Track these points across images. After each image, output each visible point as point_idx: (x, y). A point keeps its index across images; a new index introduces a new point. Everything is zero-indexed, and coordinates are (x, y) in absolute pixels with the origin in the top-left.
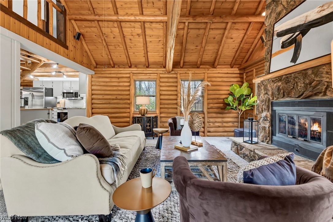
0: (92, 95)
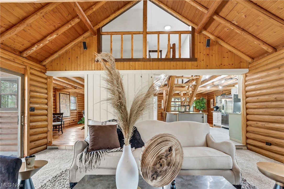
0: (247, 97)
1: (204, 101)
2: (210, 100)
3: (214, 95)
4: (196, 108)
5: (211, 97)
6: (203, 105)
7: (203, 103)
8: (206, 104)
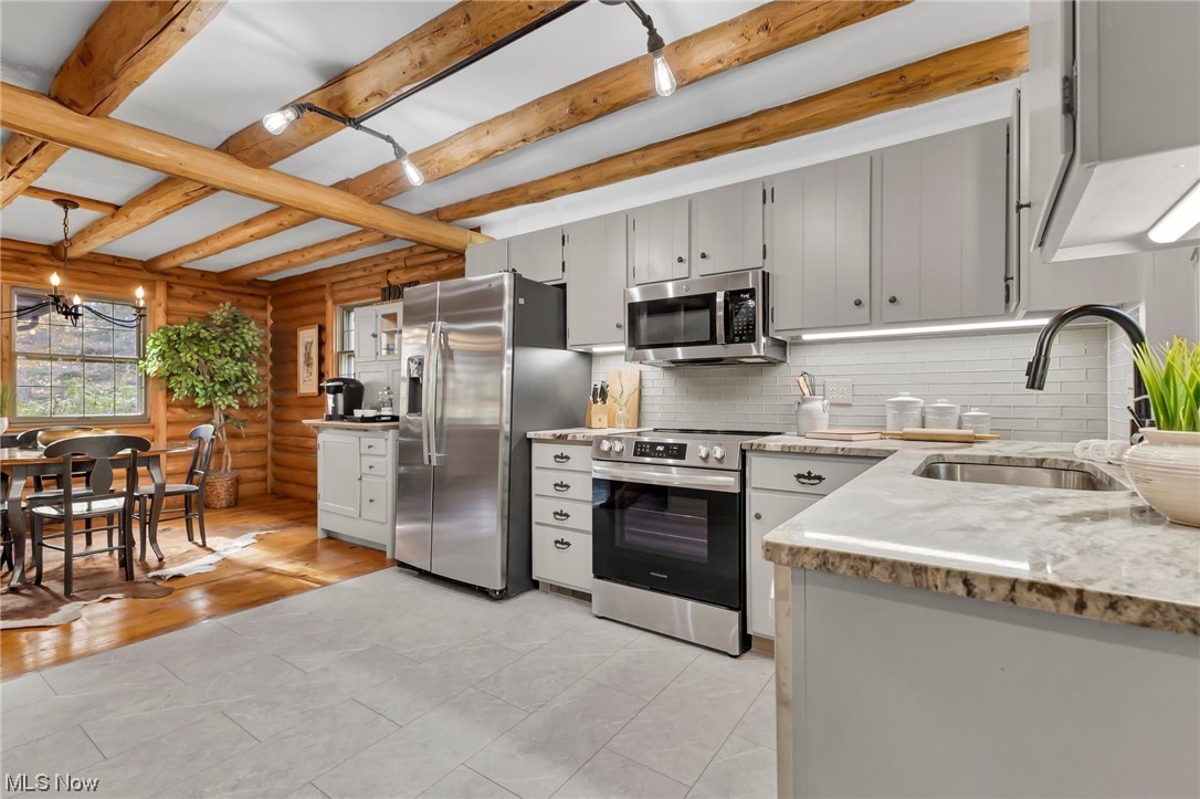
1: (248, 337)
2: (295, 335)
3: (323, 300)
4: (170, 392)
5: (304, 310)
6: (232, 369)
7: (232, 354)
8: (261, 364)
